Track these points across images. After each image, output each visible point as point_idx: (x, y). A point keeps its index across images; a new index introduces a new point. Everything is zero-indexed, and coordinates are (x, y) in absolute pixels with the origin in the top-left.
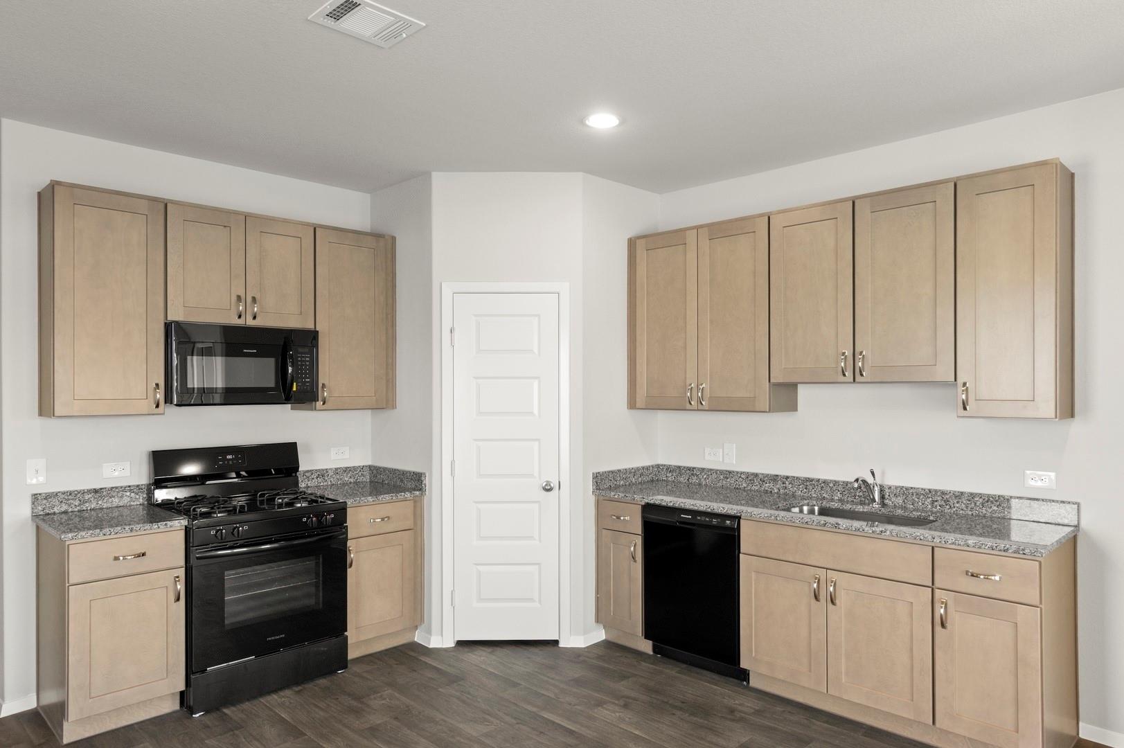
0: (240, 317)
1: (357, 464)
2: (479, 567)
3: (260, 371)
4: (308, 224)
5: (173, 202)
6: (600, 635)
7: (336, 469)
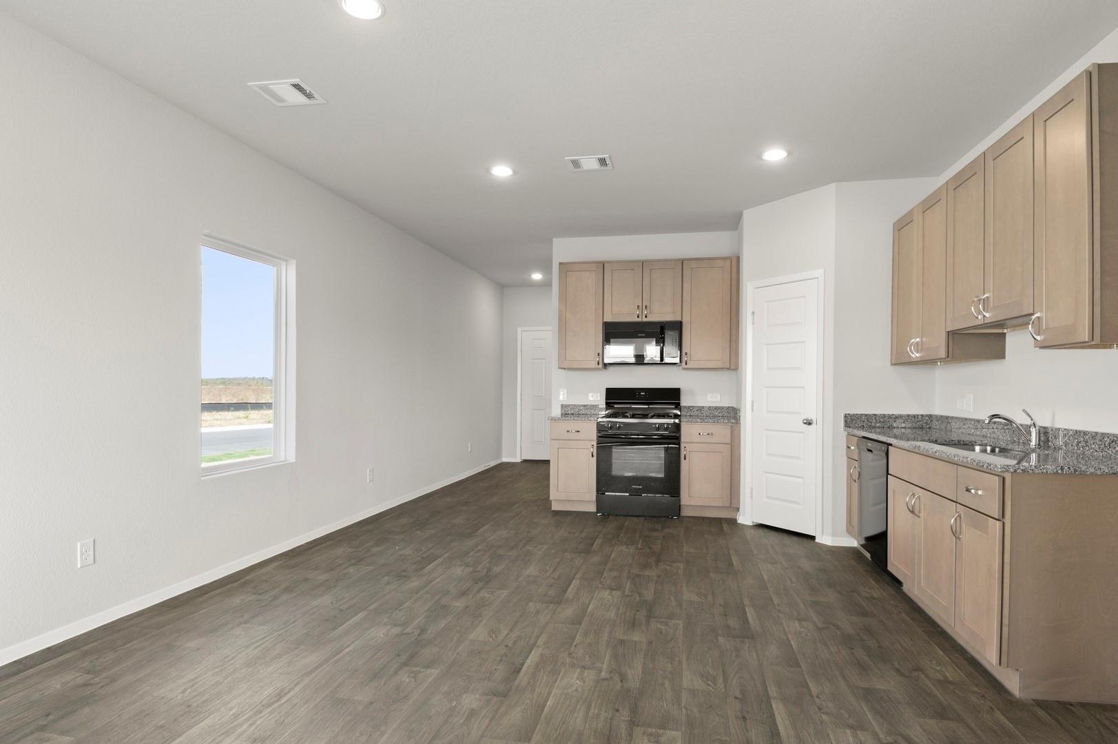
0: (638, 317)
1: (724, 406)
2: (768, 475)
4: (678, 261)
5: (608, 262)
6: (854, 543)
7: (710, 407)
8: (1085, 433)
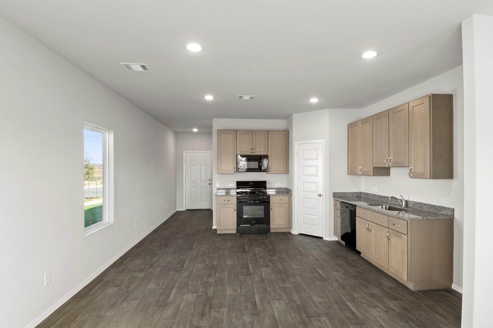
0: (251, 153)
1: (283, 187)
2: (304, 215)
3: (255, 165)
4: (266, 131)
5: (238, 130)
6: (336, 239)
7: (277, 188)
8: (421, 203)
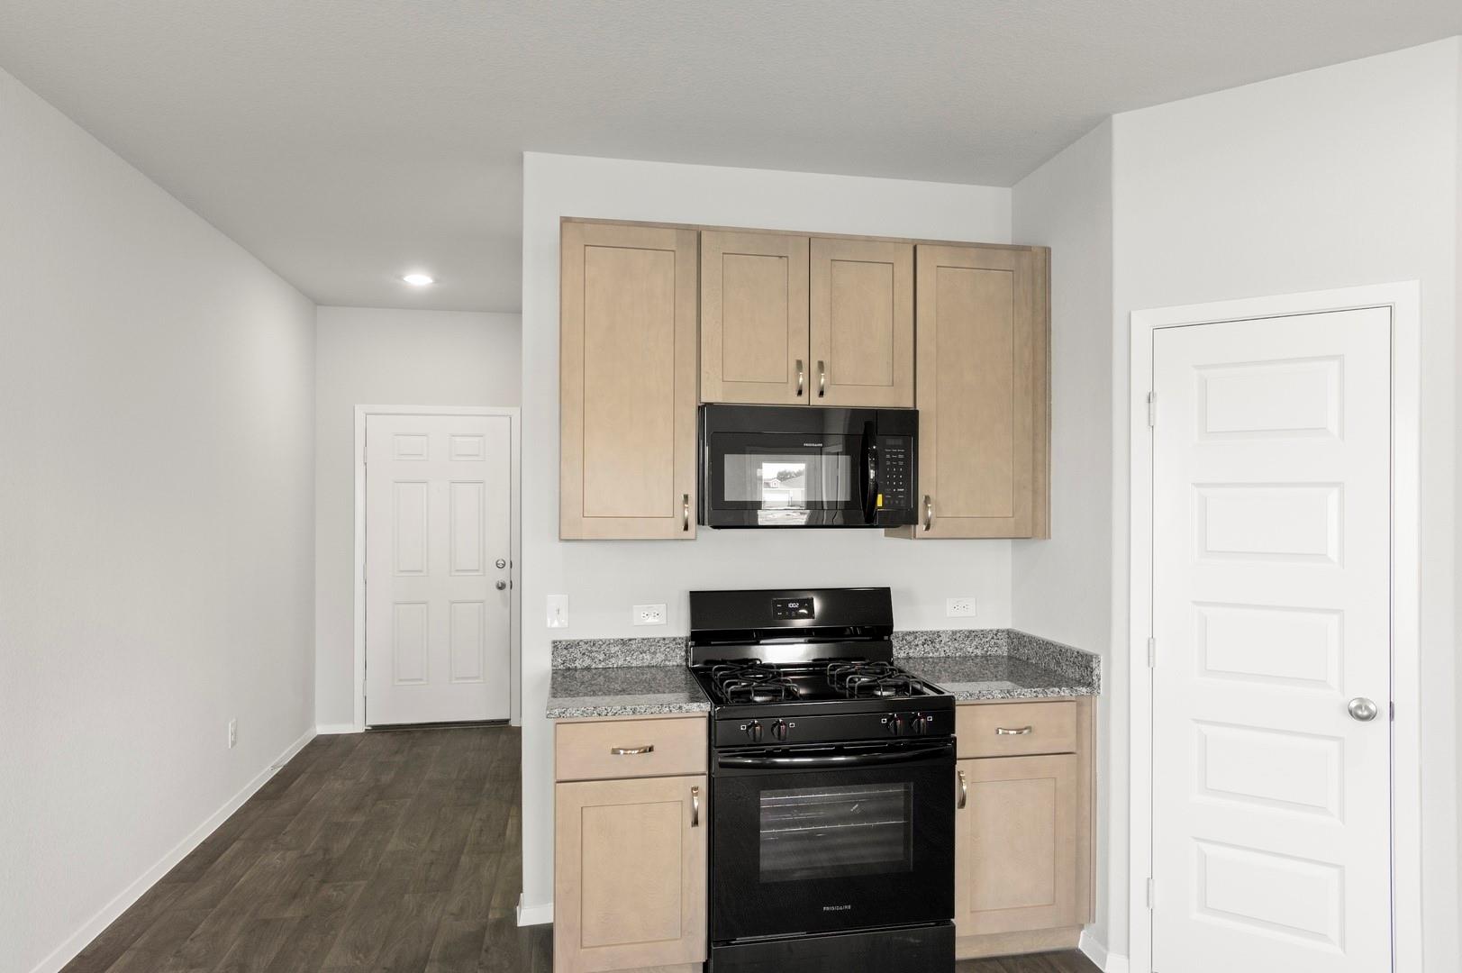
0: (800, 393)
1: (987, 627)
2: (1203, 846)
4: (904, 241)
5: (708, 231)
7: (954, 633)
